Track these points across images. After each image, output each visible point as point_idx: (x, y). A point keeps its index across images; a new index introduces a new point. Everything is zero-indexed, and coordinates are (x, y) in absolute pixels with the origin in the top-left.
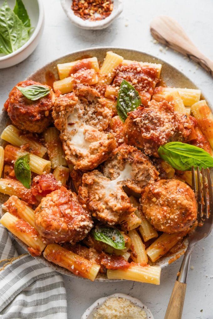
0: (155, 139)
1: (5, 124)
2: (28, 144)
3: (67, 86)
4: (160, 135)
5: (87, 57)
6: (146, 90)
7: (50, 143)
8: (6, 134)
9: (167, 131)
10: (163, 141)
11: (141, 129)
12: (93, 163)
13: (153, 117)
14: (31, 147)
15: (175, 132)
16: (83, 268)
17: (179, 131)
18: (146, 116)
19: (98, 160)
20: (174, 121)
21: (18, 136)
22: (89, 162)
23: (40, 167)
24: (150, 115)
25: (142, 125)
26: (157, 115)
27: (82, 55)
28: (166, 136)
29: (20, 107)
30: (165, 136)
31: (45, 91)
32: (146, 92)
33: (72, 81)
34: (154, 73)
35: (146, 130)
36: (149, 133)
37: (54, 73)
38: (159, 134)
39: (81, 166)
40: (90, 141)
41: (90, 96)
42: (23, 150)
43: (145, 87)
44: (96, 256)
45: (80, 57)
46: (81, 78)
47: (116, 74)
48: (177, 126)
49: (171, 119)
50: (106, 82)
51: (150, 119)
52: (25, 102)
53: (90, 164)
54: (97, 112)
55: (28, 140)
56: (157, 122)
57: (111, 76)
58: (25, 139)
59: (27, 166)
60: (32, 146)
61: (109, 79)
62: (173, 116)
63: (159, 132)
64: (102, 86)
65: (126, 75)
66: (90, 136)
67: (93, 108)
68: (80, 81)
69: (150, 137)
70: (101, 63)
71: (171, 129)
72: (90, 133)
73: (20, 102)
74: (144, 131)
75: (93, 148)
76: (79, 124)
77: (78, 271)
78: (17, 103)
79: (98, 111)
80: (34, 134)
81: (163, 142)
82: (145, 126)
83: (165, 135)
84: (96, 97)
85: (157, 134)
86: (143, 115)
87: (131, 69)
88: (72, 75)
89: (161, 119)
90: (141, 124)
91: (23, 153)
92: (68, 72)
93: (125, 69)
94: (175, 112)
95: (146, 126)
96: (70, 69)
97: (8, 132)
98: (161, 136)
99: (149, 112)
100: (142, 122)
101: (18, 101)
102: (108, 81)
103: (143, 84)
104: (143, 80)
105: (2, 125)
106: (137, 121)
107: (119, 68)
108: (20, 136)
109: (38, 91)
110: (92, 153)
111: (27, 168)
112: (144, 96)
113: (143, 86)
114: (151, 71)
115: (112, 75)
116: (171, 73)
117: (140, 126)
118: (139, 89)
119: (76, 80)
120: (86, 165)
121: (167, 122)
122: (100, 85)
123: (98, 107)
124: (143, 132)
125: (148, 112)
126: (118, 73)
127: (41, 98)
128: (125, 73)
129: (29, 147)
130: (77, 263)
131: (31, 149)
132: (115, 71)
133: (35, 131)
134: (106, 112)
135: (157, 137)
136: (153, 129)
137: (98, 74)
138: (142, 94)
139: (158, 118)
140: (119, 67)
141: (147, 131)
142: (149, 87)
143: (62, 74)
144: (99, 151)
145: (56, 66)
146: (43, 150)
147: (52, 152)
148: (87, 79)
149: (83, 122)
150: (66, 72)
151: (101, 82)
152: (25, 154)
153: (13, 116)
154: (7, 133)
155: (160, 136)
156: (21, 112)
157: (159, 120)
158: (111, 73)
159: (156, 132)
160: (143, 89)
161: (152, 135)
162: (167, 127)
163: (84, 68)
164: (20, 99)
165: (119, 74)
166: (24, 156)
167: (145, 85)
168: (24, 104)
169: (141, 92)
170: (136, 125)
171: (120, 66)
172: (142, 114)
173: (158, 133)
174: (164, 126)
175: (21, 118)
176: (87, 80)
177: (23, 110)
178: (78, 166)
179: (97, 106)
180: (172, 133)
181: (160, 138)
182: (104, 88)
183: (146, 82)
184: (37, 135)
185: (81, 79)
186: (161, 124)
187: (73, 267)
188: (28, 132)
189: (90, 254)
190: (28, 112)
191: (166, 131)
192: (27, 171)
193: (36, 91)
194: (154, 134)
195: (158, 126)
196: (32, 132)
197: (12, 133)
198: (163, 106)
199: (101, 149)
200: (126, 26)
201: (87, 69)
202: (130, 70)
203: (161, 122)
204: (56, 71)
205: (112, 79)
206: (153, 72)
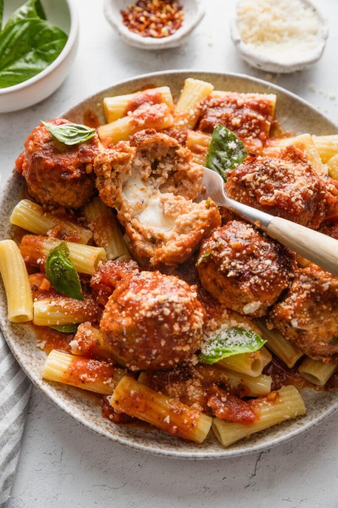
0: (284, 203)
1: (17, 196)
2: (58, 226)
3: (123, 131)
4: (292, 195)
5: (152, 86)
6: (254, 134)
7: (97, 221)
8: (18, 214)
9: (302, 189)
10: (297, 205)
11: (256, 191)
12: (185, 247)
13: (275, 169)
14: (65, 231)
15: (314, 191)
16: (186, 421)
17: (320, 190)
18: (263, 169)
19: (194, 242)
20: (311, 175)
21: (39, 215)
22: (178, 245)
23: (89, 259)
24: (269, 166)
25: (258, 184)
26: (281, 166)
27: (144, 84)
28: (302, 196)
29: (46, 157)
30: (300, 197)
31: (87, 133)
32: (254, 138)
33: (130, 122)
34: (266, 108)
35: (265, 192)
36: (271, 194)
37: (98, 114)
38: (290, 195)
39: (164, 255)
40: (174, 215)
41: (162, 148)
42: (54, 238)
43: (253, 131)
44: (200, 392)
45: (139, 87)
46: (145, 116)
47: (203, 112)
48: (316, 182)
49: (304, 172)
50: (186, 125)
51: (270, 172)
52: (54, 149)
53: (180, 249)
54: (177, 171)
55: (58, 220)
56: (283, 176)
57: (195, 115)
58: (52, 219)
59: (68, 263)
60: (65, 229)
61: (192, 119)
62: (307, 167)
63: (290, 190)
64: (180, 131)
65: (220, 112)
66: (172, 206)
67: (170, 163)
68: (145, 122)
69: (274, 201)
70: (176, 96)
71: (309, 186)
72: (172, 202)
73: (45, 149)
74: (262, 192)
75: (183, 222)
76: (148, 192)
77: (176, 425)
78: (39, 151)
79: (179, 170)
80: (67, 209)
81: (299, 207)
82: (262, 185)
83: (300, 195)
84: (171, 148)
85: (286, 194)
86: (257, 169)
87: (228, 102)
88: (130, 113)
89: (289, 171)
90: (255, 183)
91: (54, 243)
92: (123, 109)
93: (217, 104)
94: (309, 162)
95: (265, 184)
96: (126, 104)
97: (23, 210)
98: (294, 196)
99: (267, 163)
100: (257, 179)
101: (42, 147)
102: (189, 123)
103: (250, 125)
104: (249, 119)
105: (12, 198)
106: (248, 180)
107: (207, 103)
108: (44, 214)
109: (75, 132)
110: (182, 231)
111: (68, 265)
112: (251, 145)
113: (250, 128)
114: (261, 105)
115: (195, 113)
116: (290, 108)
117: (254, 187)
118: (243, 134)
119: (137, 120)
120: (174, 250)
121: (298, 176)
122: (177, 129)
123: (178, 162)
124: (260, 196)
125: (264, 162)
126: (206, 110)
127: (81, 143)
128: (218, 109)
129: (61, 229)
130: (175, 411)
131: (65, 234)
132: (201, 107)
133: (70, 204)
134: (192, 170)
135: (287, 199)
136: (277, 188)
137: (172, 112)
138: (248, 142)
139: (283, 169)
140: (207, 100)
141: (267, 193)
142: (259, 130)
143: (112, 113)
144: (194, 226)
145: (102, 101)
146: (86, 234)
147: (101, 235)
148: (157, 117)
149: (155, 188)
150: (120, 109)
151: (178, 124)
152: (57, 243)
153: (32, 174)
154: (20, 212)
155: (292, 197)
156: (46, 164)
157: (285, 172)
158: (194, 110)
159: (284, 191)
160: (249, 134)
161: (278, 197)
162: (301, 182)
163: (150, 102)
164: (45, 145)
165: (207, 112)
166: (57, 247)
167: (253, 126)
168: (52, 152)
169: (246, 138)
170: (245, 186)
171: (209, 99)
172: (255, 167)
173: (289, 192)
174: (295, 181)
175: (47, 176)
176: (156, 119)
177: (50, 161)
178: (159, 255)
179: (176, 161)
180: (311, 192)
181: (293, 199)
182: (184, 133)
183: (254, 121)
184: (72, 211)
185: (146, 118)
186: (290, 179)
187: (167, 419)
188: (57, 206)
189: (188, 389)
190: (58, 165)
191: (300, 188)
192: (69, 271)
193: (72, 132)
194: (281, 195)
195: (286, 182)
196: (64, 205)
197: (29, 211)
198: (287, 153)
199: (198, 225)
200: (210, 45)
201: (154, 104)
202: (226, 105)
203: (289, 175)
204: (102, 110)
205: (196, 120)
206: (264, 106)
